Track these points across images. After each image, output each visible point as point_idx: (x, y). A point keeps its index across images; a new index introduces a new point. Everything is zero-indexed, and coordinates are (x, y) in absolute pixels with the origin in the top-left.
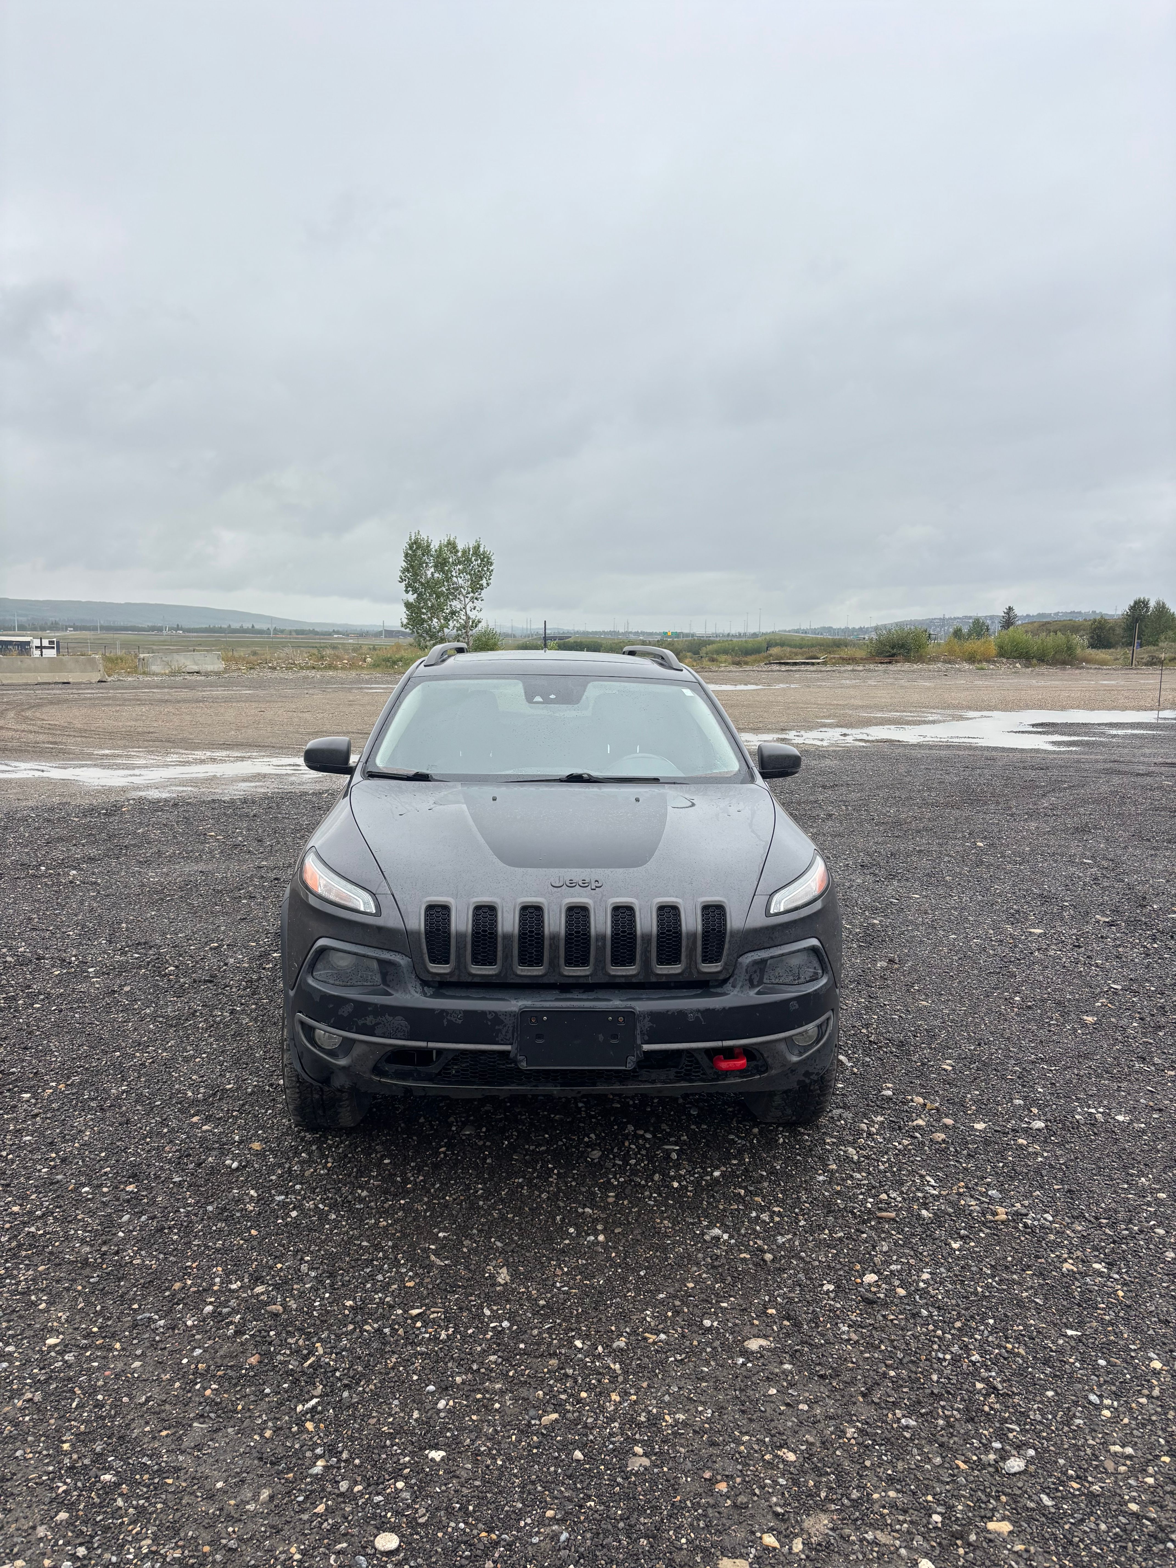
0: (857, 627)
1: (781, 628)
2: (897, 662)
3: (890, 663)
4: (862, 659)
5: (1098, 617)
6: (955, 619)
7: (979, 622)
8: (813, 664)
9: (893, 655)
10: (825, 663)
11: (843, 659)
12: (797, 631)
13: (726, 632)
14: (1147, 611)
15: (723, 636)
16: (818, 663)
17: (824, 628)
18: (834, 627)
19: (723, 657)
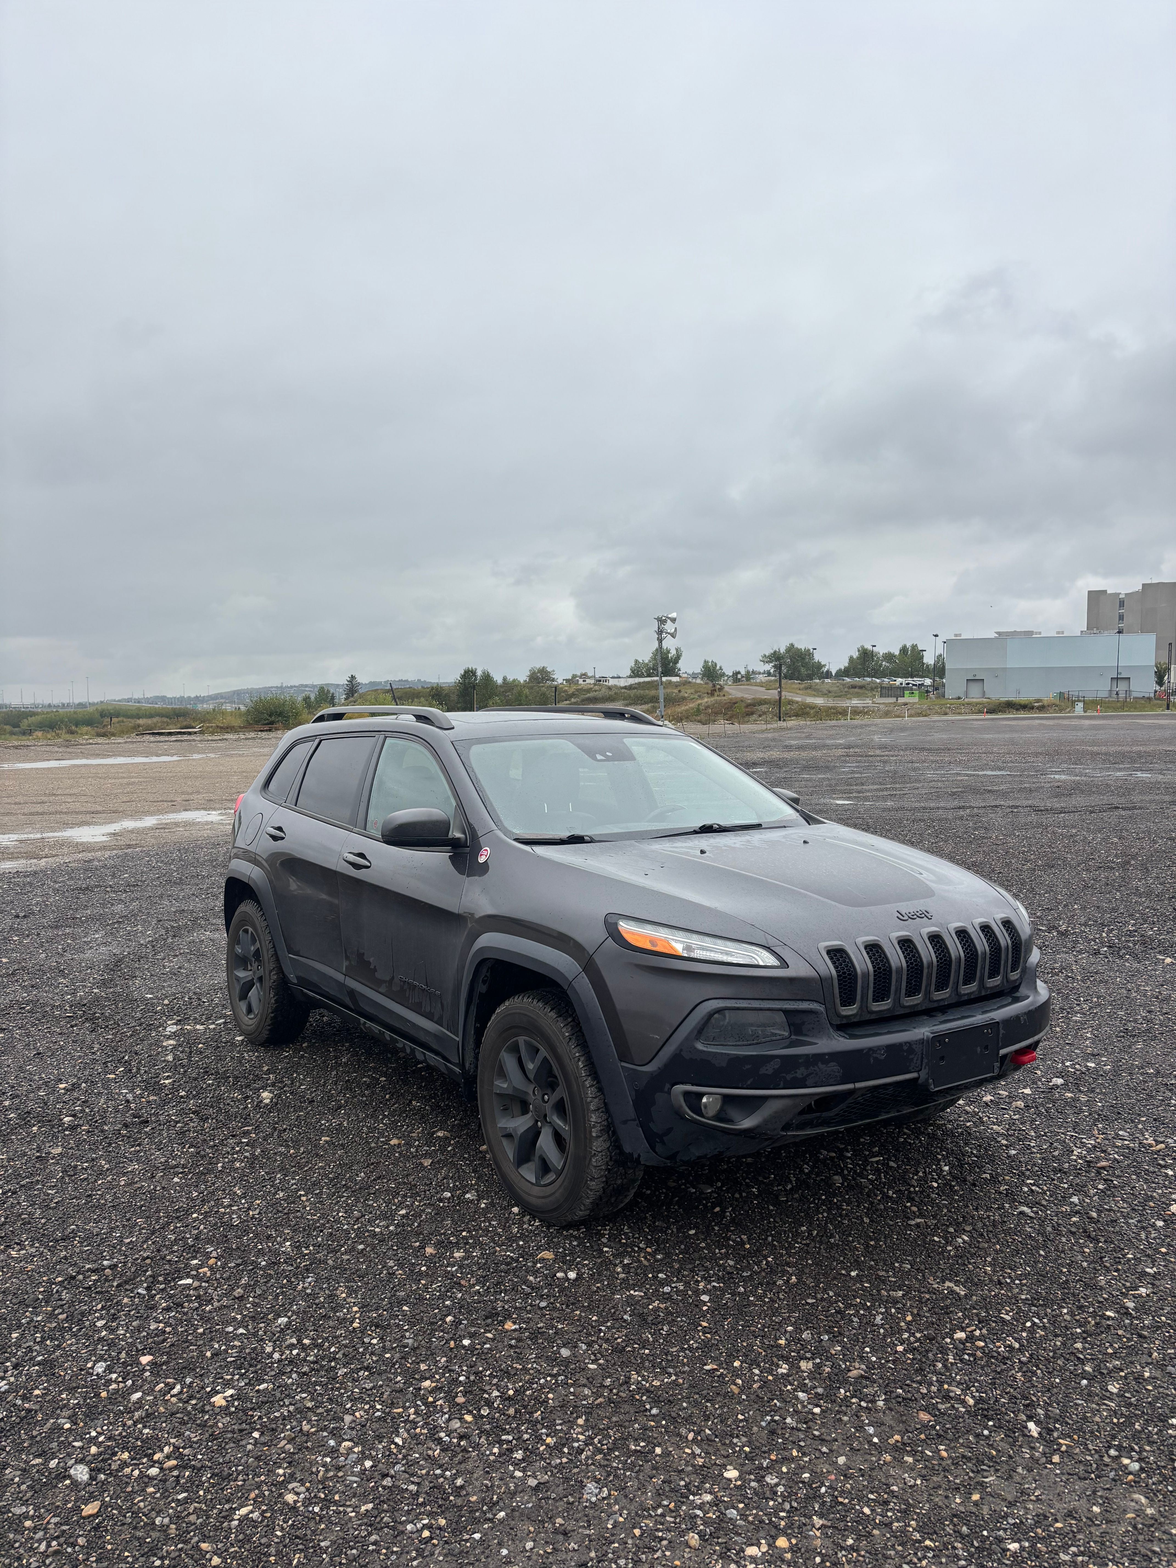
0: (193, 696)
1: (110, 698)
2: (277, 729)
3: (270, 730)
4: (240, 727)
5: (435, 685)
6: (292, 687)
7: (324, 691)
8: (190, 733)
9: (272, 723)
10: (202, 732)
11: (221, 728)
12: (129, 700)
13: (46, 702)
14: (476, 679)
15: (43, 706)
16: (195, 733)
17: (157, 697)
18: (168, 696)
19: (85, 729)
